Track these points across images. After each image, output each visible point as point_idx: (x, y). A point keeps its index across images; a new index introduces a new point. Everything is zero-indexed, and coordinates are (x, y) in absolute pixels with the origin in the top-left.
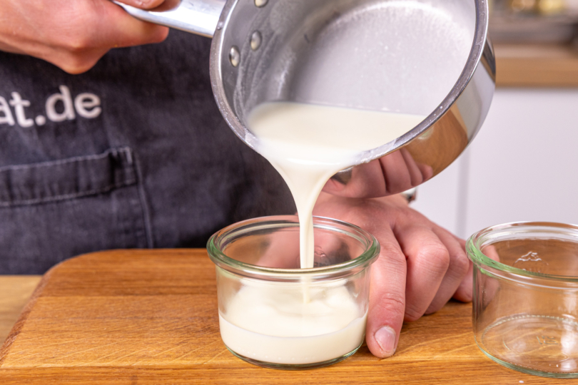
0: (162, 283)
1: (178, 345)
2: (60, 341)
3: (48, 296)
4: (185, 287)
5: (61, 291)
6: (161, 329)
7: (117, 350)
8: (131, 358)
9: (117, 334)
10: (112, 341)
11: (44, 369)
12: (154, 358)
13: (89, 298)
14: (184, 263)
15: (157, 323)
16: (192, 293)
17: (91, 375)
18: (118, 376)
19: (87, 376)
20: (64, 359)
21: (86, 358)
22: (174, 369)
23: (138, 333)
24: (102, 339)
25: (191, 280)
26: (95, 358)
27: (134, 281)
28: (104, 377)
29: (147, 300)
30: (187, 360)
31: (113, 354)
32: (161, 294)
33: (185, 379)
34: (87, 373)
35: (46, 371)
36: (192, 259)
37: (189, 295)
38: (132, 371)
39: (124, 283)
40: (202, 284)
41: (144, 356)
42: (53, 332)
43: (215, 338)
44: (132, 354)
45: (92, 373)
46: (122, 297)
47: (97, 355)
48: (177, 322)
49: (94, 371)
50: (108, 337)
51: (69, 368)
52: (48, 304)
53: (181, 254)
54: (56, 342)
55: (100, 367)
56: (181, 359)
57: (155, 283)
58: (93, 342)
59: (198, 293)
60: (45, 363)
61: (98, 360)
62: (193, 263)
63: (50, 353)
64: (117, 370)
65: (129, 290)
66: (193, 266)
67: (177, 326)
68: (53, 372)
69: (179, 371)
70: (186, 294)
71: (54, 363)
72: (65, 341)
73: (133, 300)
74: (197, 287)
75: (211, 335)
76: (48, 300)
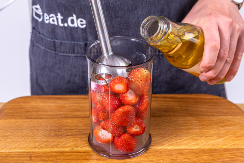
0: (42, 113)
1: (45, 142)
2: (7, 141)
3: (2, 119)
4: (49, 115)
5: (7, 117)
6: (40, 135)
7: (25, 144)
8: (30, 148)
9: (26, 137)
10: (24, 140)
11: (2, 153)
12: (38, 148)
13: (17, 120)
14: (50, 103)
15: (39, 132)
16: (51, 118)
17: (17, 155)
18: (26, 156)
19: (16, 156)
20: (8, 148)
21: (15, 148)
22: (44, 153)
23: (33, 137)
24: (21, 139)
25: (52, 112)
26: (18, 148)
27: (32, 112)
28: (21, 156)
29: (37, 121)
30: (48, 149)
31: (24, 146)
32: (41, 118)
33: (47, 157)
34: (16, 154)
35: (3, 154)
36: (53, 101)
37: (50, 119)
38: (30, 154)
39: (29, 113)
40: (55, 114)
41: (34, 147)
42: (5, 136)
43: (58, 139)
44: (30, 146)
45: (17, 154)
46: (27, 120)
47: (19, 147)
48: (46, 132)
49: (18, 154)
50: (23, 139)
51: (10, 152)
52: (2, 123)
53: (49, 98)
54: (5, 141)
55: (20, 152)
56: (46, 149)
57: (39, 113)
58: (18, 141)
59: (54, 118)
60: (2, 150)
61: (19, 149)
62: (53, 103)
63: (4, 146)
64: (25, 153)
65: (30, 117)
66: (53, 104)
67: (46, 133)
68: (5, 154)
69: (46, 154)
70: (49, 118)
71: (5, 150)
72: (9, 140)
73: (31, 121)
74: (53, 115)
75: (57, 138)
76: (2, 121)
